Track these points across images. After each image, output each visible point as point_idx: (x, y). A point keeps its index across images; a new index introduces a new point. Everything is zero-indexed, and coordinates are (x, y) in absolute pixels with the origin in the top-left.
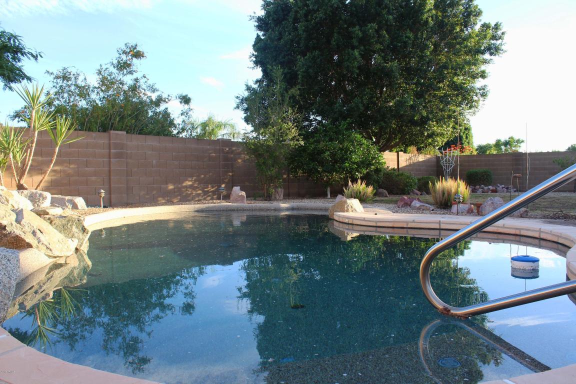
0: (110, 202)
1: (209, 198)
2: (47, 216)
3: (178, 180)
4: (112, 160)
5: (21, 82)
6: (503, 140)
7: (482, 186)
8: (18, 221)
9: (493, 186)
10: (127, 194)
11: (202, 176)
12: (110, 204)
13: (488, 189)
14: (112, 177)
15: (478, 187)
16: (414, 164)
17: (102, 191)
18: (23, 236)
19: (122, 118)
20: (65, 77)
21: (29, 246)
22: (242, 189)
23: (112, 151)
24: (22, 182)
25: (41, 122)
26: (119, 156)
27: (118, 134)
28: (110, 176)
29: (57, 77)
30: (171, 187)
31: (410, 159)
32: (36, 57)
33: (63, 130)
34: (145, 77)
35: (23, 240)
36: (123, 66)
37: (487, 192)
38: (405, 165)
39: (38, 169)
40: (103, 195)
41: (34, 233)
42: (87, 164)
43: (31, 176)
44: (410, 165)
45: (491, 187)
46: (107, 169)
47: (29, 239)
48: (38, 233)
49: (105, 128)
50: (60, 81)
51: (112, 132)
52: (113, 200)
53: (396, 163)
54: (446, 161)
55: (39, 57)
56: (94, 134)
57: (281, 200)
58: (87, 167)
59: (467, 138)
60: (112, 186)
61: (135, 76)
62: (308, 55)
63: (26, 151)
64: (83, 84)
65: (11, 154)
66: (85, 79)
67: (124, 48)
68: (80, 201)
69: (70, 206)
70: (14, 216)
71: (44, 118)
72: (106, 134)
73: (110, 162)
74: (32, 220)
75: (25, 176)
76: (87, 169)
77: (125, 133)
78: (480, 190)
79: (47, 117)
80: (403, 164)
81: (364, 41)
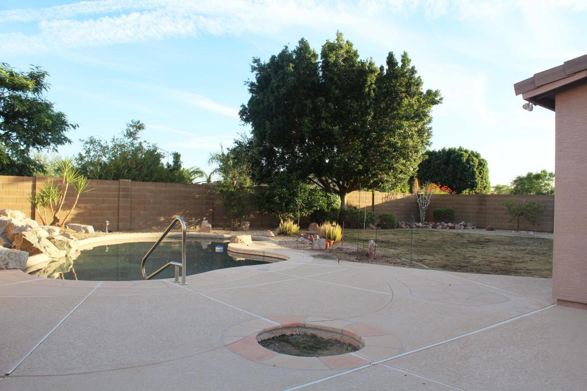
0: (118, 228)
1: (192, 227)
2: (53, 240)
3: (169, 213)
4: (120, 199)
5: (64, 144)
6: (534, 173)
7: (443, 223)
8: (39, 242)
9: (452, 223)
10: (130, 223)
11: (188, 212)
12: (118, 229)
13: (447, 225)
14: (120, 211)
15: (438, 223)
16: (391, 202)
17: (107, 221)
18: (40, 248)
19: (130, 170)
20: (92, 142)
21: (42, 252)
22: (209, 222)
23: (121, 193)
24: (56, 216)
25: (71, 177)
26: (125, 196)
27: (124, 181)
28: (118, 210)
29: (87, 143)
30: (162, 219)
31: (387, 197)
32: (74, 127)
33: (82, 184)
34: (145, 142)
35: (39, 250)
36: (130, 134)
37: (446, 229)
38: (381, 202)
39: (67, 206)
40: (108, 224)
41: (45, 247)
42: (103, 202)
43: (64, 210)
44: (386, 202)
45: (450, 224)
46: (117, 205)
47: (42, 249)
48: (47, 248)
49: (117, 177)
50: (88, 146)
51: (121, 180)
52: (120, 227)
53: (371, 200)
54: (422, 199)
55: (77, 127)
56: (108, 182)
57: (248, 231)
58: (103, 203)
59: (480, 173)
60: (120, 217)
61: (139, 141)
62: (274, 120)
63: (60, 196)
64: (104, 145)
65: (51, 198)
66: (106, 142)
67: (131, 123)
68: (91, 228)
69: (84, 231)
70: (37, 240)
71: (73, 175)
72: (117, 181)
73: (119, 200)
74: (45, 242)
75: (59, 211)
76: (103, 205)
77: (130, 180)
78: (440, 226)
79: (75, 174)
80: (378, 201)
81: (316, 110)
